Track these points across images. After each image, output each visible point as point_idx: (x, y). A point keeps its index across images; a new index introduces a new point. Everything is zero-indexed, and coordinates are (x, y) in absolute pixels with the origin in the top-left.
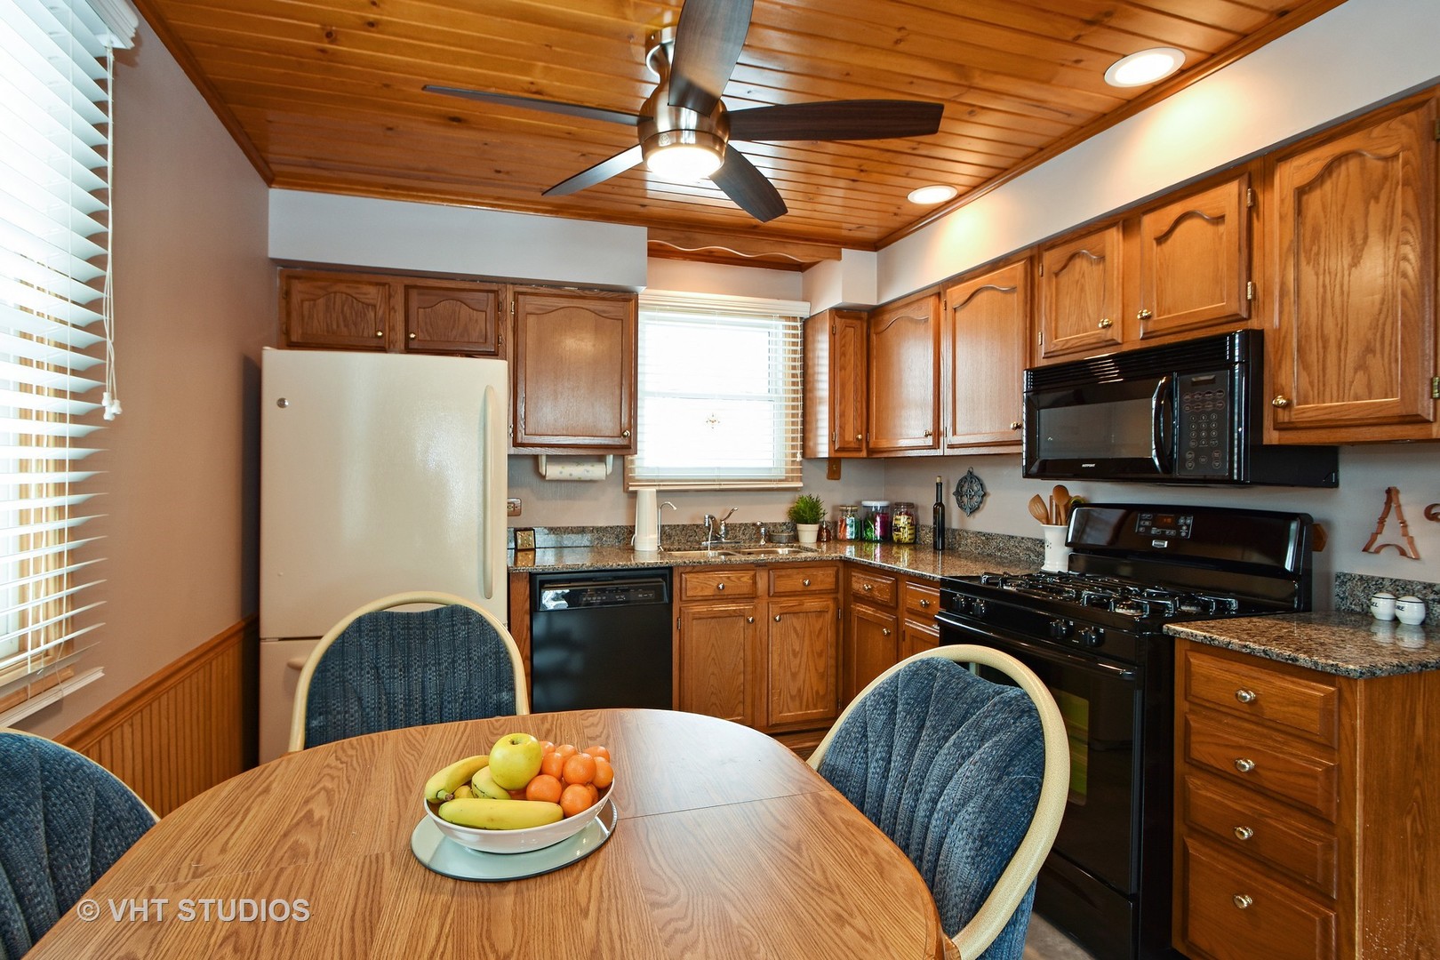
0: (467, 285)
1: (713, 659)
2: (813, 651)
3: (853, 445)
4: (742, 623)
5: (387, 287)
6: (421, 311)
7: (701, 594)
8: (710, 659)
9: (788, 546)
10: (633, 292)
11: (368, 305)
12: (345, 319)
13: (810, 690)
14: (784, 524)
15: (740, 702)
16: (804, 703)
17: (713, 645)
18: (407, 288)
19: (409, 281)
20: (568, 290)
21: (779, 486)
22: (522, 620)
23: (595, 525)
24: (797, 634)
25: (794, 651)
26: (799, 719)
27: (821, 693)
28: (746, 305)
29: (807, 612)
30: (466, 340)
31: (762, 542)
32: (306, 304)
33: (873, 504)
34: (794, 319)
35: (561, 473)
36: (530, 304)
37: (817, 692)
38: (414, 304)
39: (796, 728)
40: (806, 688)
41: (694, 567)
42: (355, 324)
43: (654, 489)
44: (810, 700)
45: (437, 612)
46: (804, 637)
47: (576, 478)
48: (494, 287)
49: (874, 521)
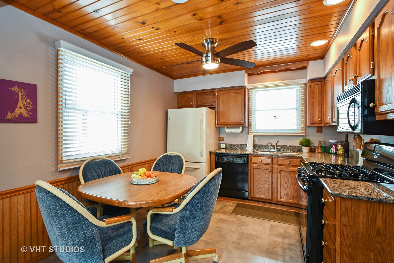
0: (208, 91)
1: (260, 179)
2: (292, 183)
3: (317, 122)
4: (268, 171)
5: (193, 94)
6: (199, 98)
7: (255, 162)
8: (259, 179)
9: (297, 153)
10: (244, 86)
11: (190, 98)
12: (187, 101)
13: (291, 194)
14: (299, 146)
15: (267, 193)
16: (289, 198)
17: (260, 176)
18: (197, 93)
19: (197, 92)
20: (229, 89)
21: (296, 135)
22: (213, 163)
23: (241, 144)
24: (287, 178)
25: (285, 182)
26: (287, 202)
27: (296, 196)
28: (287, 83)
29: (290, 171)
30: (207, 103)
31: (289, 151)
32: (181, 99)
33: (332, 141)
34: (301, 84)
35: (229, 131)
36: (220, 93)
37: (294, 196)
38: (198, 97)
39: (287, 204)
40: (290, 194)
41: (254, 155)
42: (188, 102)
43: (252, 135)
44: (291, 197)
45: (175, 156)
46: (289, 178)
47: (233, 132)
48: (213, 90)
49: (332, 147)
